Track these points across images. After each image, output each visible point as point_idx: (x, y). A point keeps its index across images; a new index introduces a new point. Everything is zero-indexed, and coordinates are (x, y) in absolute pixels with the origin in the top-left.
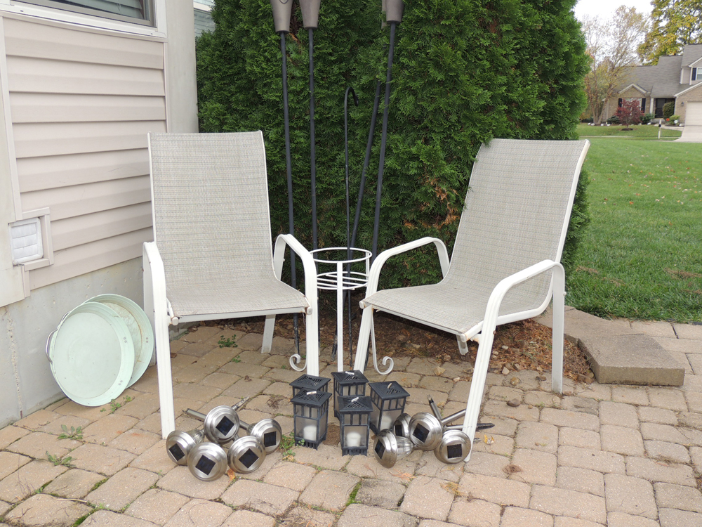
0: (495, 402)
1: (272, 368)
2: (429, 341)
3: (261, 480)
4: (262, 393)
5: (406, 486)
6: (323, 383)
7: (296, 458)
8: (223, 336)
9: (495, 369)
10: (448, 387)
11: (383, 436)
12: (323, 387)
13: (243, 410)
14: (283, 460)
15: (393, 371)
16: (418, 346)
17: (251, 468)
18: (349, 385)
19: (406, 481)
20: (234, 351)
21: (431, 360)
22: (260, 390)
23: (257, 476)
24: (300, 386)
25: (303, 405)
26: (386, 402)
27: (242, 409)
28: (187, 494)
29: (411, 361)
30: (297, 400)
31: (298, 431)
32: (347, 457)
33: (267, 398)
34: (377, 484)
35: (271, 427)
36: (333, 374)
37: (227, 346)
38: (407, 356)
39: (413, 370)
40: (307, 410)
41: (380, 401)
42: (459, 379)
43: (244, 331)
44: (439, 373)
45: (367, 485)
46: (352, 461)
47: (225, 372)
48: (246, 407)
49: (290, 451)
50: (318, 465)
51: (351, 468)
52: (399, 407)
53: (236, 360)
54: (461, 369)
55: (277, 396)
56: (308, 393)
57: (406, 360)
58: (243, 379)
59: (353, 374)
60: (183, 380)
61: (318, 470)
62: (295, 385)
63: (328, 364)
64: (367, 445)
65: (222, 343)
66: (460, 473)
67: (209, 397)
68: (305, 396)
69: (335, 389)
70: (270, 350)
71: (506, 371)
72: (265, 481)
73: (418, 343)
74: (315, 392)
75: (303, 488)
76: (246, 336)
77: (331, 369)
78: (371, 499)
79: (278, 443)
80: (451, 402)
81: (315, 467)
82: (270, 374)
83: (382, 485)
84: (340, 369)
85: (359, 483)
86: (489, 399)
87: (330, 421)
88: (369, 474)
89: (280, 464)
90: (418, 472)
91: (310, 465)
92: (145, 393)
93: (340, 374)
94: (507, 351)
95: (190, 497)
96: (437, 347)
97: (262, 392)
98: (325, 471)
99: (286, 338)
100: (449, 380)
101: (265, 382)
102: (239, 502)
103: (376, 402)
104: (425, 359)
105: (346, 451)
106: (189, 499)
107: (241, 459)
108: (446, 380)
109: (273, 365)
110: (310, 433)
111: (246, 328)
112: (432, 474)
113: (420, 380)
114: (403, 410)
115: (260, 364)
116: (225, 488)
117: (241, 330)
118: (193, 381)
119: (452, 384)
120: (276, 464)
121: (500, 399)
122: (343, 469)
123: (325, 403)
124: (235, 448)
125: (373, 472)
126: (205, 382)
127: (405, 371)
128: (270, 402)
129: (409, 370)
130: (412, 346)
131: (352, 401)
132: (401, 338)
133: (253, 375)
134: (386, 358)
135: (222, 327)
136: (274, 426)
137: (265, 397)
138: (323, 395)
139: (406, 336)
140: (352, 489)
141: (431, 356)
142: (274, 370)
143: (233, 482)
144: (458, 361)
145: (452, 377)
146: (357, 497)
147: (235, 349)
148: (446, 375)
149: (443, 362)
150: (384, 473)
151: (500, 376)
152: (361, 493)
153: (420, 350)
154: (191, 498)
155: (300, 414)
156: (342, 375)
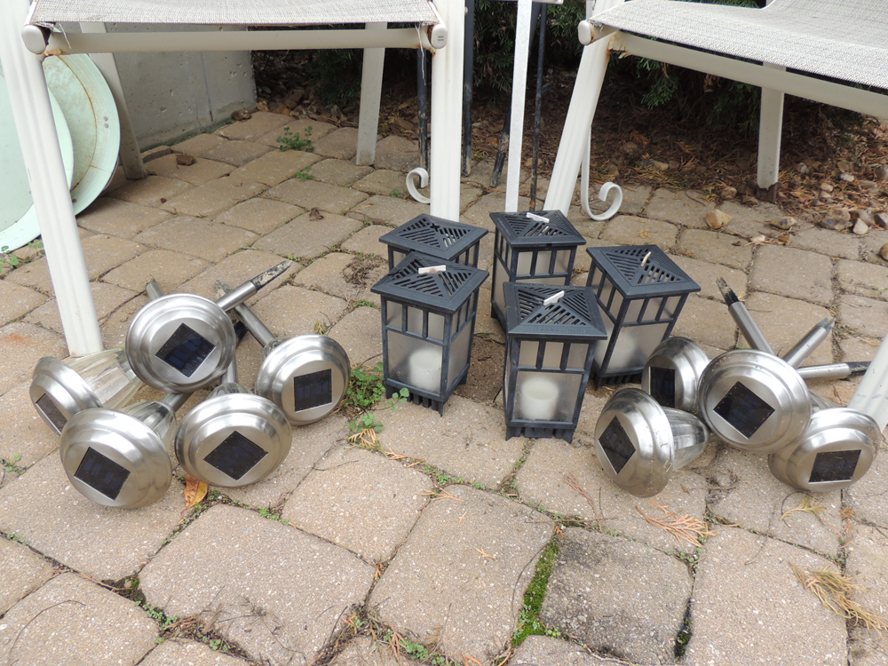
0: (861, 301)
1: (371, 194)
2: (687, 157)
3: (274, 512)
4: (337, 248)
5: (690, 563)
6: (466, 240)
7: (383, 437)
8: (288, 129)
9: (837, 222)
10: (743, 256)
11: (628, 411)
12: (467, 250)
13: (288, 287)
14: (350, 442)
15: (619, 213)
16: (664, 166)
17: (246, 478)
18: (535, 249)
19: (688, 544)
20: (305, 158)
21: (695, 195)
22: (335, 240)
23: (264, 497)
24: (407, 244)
25: (406, 303)
26: (635, 306)
27: (284, 284)
28: (50, 551)
29: (652, 195)
30: (391, 289)
31: (393, 364)
32: (518, 443)
33: (346, 259)
34: (605, 554)
35: (319, 357)
36: (494, 216)
37: (294, 148)
38: (642, 184)
39: (661, 214)
40: (417, 315)
41: (618, 299)
42: (763, 238)
43: (334, 123)
44: (720, 223)
45: (575, 554)
46: (531, 459)
47: (276, 199)
48: (296, 280)
49: (368, 418)
50: (440, 465)
51: (529, 485)
52: (664, 316)
53: (304, 176)
54: (762, 218)
55: (369, 256)
56: (422, 271)
57: (642, 193)
58: (307, 214)
59: (547, 220)
60: (185, 211)
61: (441, 481)
62: (393, 241)
63: (485, 193)
64: (575, 419)
65: (286, 141)
66: (837, 524)
67: (223, 250)
68: (413, 278)
69: (497, 255)
70: (373, 158)
71: (861, 227)
72: (285, 515)
73: (665, 161)
74: (442, 268)
75: (388, 550)
76: (335, 133)
77: (490, 204)
78: (590, 618)
79: (336, 399)
80: (760, 295)
81: (432, 473)
82: (364, 207)
83: (622, 561)
84: (512, 205)
85: (553, 546)
86: (843, 291)
87: (479, 329)
88: (580, 508)
89: (338, 456)
90: (720, 510)
91: (419, 465)
92: (96, 233)
93: (510, 219)
94: (851, 186)
95: (55, 563)
96: (703, 169)
97: (338, 246)
98: (459, 490)
99: (408, 138)
100: (742, 241)
101: (350, 223)
102: (181, 608)
103: (605, 298)
104: (681, 193)
105: (517, 428)
106: (49, 569)
107: (213, 459)
108: (736, 240)
109: (375, 187)
110: (426, 368)
111: (339, 118)
112: (760, 523)
113: (678, 237)
114: (671, 324)
115: (350, 184)
116: (161, 537)
117: (328, 121)
118: (205, 212)
119: (749, 251)
120: (328, 452)
121: (868, 292)
122: (508, 487)
123: (468, 300)
124: (199, 419)
125: (590, 501)
126: (227, 216)
127: (642, 214)
128: (350, 272)
129: (651, 213)
130: (653, 165)
131: (547, 301)
132: (630, 148)
133: (330, 207)
134: (608, 186)
135: (297, 114)
136: (326, 354)
137: (342, 257)
138: (462, 277)
139: (640, 145)
140: (530, 573)
141: (693, 187)
142: (375, 199)
143: (195, 513)
144: (753, 199)
145: (748, 233)
146: (549, 609)
147: (309, 154)
148: (733, 229)
149: (720, 200)
150: (623, 514)
151: (849, 237)
152: (557, 587)
153: (668, 172)
154: (59, 567)
155: (397, 323)
156: (516, 221)
